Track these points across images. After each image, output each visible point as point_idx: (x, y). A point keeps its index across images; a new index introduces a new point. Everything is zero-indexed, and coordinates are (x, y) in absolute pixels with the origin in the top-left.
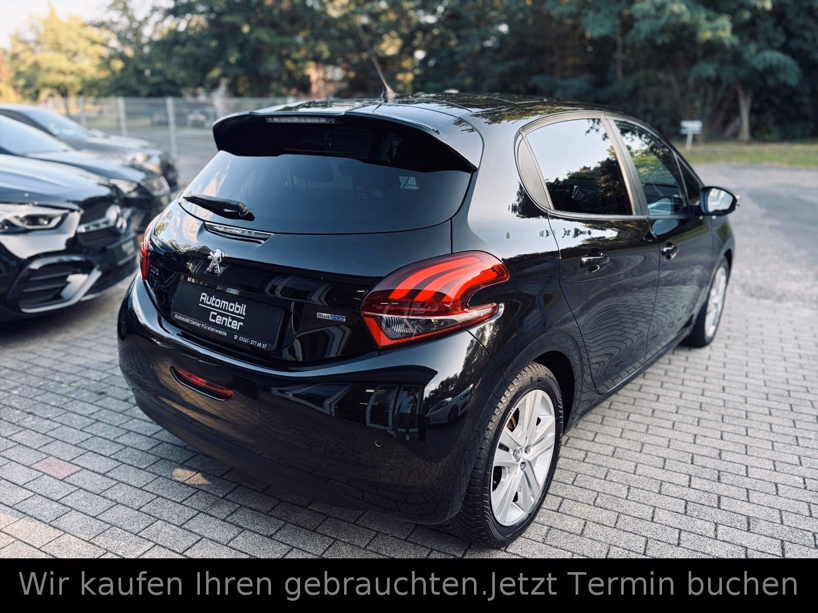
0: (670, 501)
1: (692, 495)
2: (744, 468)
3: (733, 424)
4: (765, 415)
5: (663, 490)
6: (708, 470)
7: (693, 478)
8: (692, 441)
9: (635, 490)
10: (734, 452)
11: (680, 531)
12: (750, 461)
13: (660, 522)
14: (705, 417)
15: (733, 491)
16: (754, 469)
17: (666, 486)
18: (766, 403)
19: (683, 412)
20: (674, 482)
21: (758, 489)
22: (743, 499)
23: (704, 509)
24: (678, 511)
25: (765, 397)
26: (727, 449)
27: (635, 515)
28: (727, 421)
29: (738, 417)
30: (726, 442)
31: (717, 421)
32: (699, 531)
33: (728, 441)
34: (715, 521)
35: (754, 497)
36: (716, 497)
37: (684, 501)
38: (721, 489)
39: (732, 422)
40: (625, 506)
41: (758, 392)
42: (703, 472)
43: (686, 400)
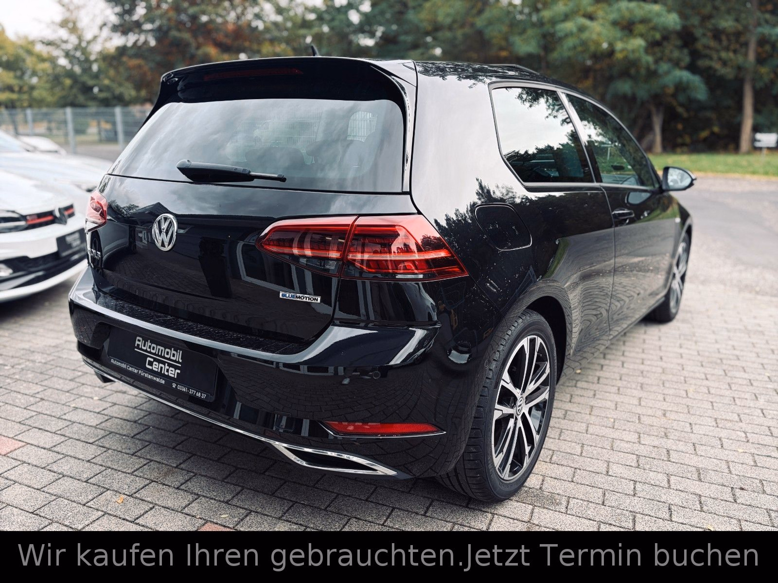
0: (622, 456)
1: (642, 450)
2: (688, 425)
3: (673, 388)
4: (702, 379)
5: (615, 446)
6: (654, 428)
7: (641, 435)
8: (637, 404)
9: (589, 448)
10: (677, 412)
11: (635, 482)
12: (693, 420)
13: (615, 475)
14: (647, 382)
15: (681, 446)
16: (697, 426)
17: (618, 443)
18: (702, 370)
19: (627, 379)
20: (625, 439)
21: (704, 443)
22: (691, 452)
23: (655, 462)
24: (631, 464)
25: (700, 364)
26: (671, 409)
27: (590, 469)
28: (668, 386)
29: (678, 382)
30: (669, 404)
31: (658, 385)
32: (652, 482)
33: (670, 403)
34: (667, 472)
35: (701, 450)
36: (665, 451)
37: (635, 456)
38: (669, 444)
39: (672, 387)
40: (580, 462)
41: (693, 360)
42: (650, 430)
43: (628, 368)
